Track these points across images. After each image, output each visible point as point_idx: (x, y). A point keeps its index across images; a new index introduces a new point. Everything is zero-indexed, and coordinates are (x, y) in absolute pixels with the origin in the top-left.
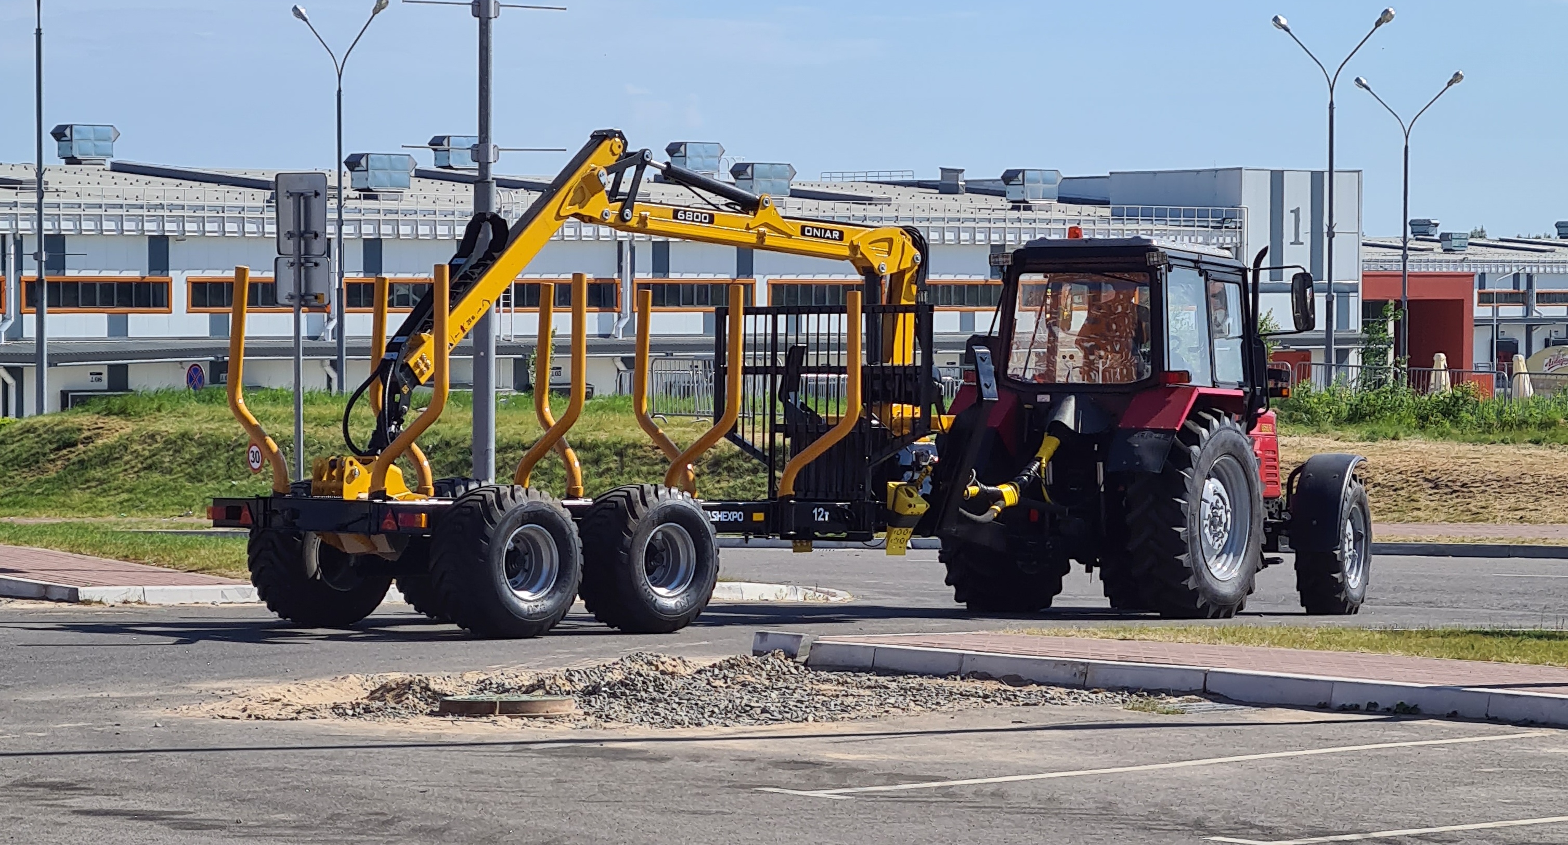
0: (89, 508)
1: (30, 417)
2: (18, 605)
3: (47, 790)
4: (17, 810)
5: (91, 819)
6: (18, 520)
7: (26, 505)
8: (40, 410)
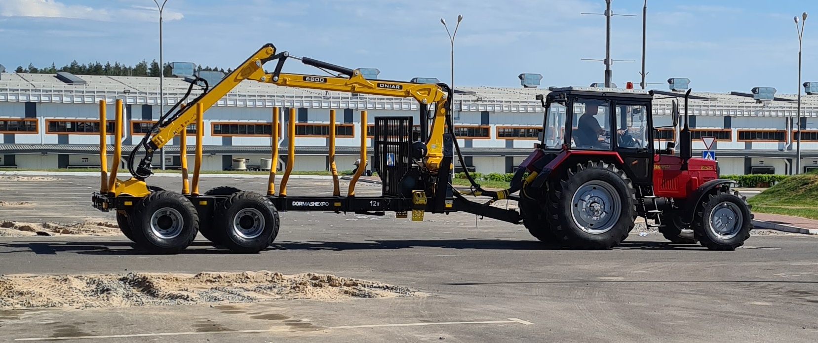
0: (812, 204)
1: (795, 175)
2: (790, 234)
3: (799, 294)
4: (790, 300)
5: (813, 303)
6: (790, 207)
7: (792, 203)
8: (797, 173)
